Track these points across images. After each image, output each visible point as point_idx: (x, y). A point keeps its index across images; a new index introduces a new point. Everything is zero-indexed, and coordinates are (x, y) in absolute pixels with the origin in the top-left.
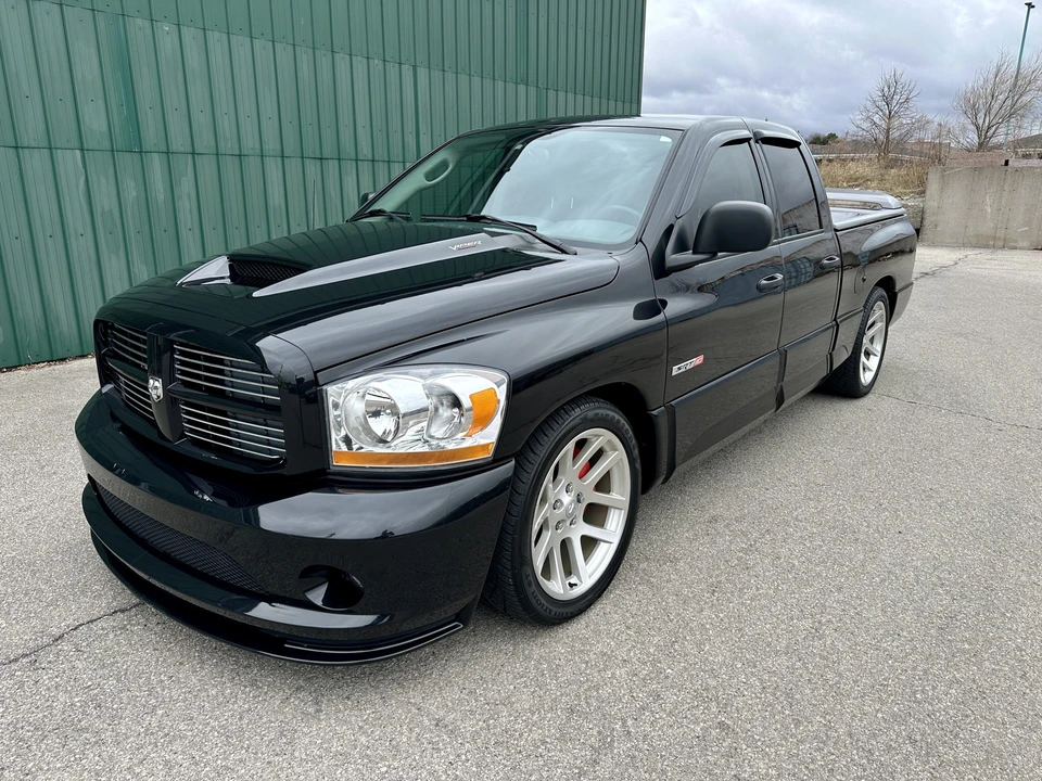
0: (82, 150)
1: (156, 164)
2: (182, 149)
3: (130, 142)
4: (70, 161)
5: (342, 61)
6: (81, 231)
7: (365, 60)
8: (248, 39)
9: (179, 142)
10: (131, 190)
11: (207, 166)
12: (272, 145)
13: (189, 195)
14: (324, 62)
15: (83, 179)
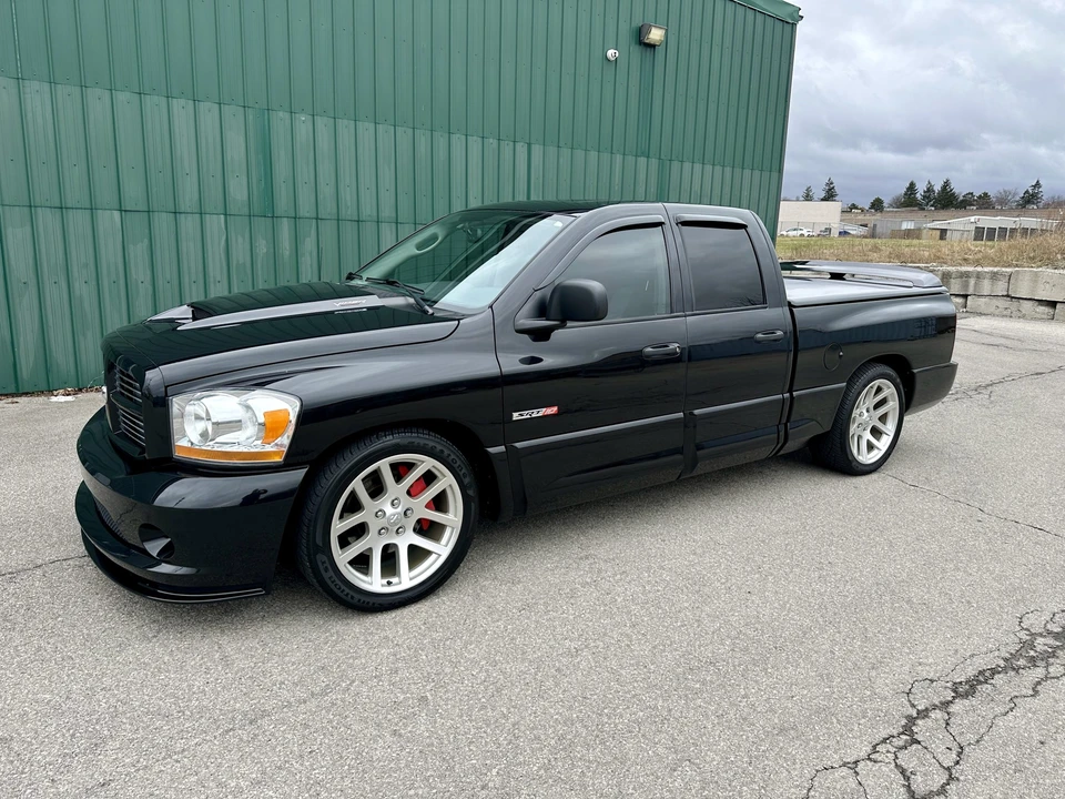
0: (226, 215)
1: (285, 228)
2: (307, 215)
3: (265, 209)
4: (215, 223)
5: (458, 140)
6: (218, 278)
7: (480, 140)
8: (373, 125)
9: (306, 209)
10: (262, 247)
11: (328, 229)
12: (387, 212)
13: (311, 254)
14: (441, 141)
15: (224, 238)
